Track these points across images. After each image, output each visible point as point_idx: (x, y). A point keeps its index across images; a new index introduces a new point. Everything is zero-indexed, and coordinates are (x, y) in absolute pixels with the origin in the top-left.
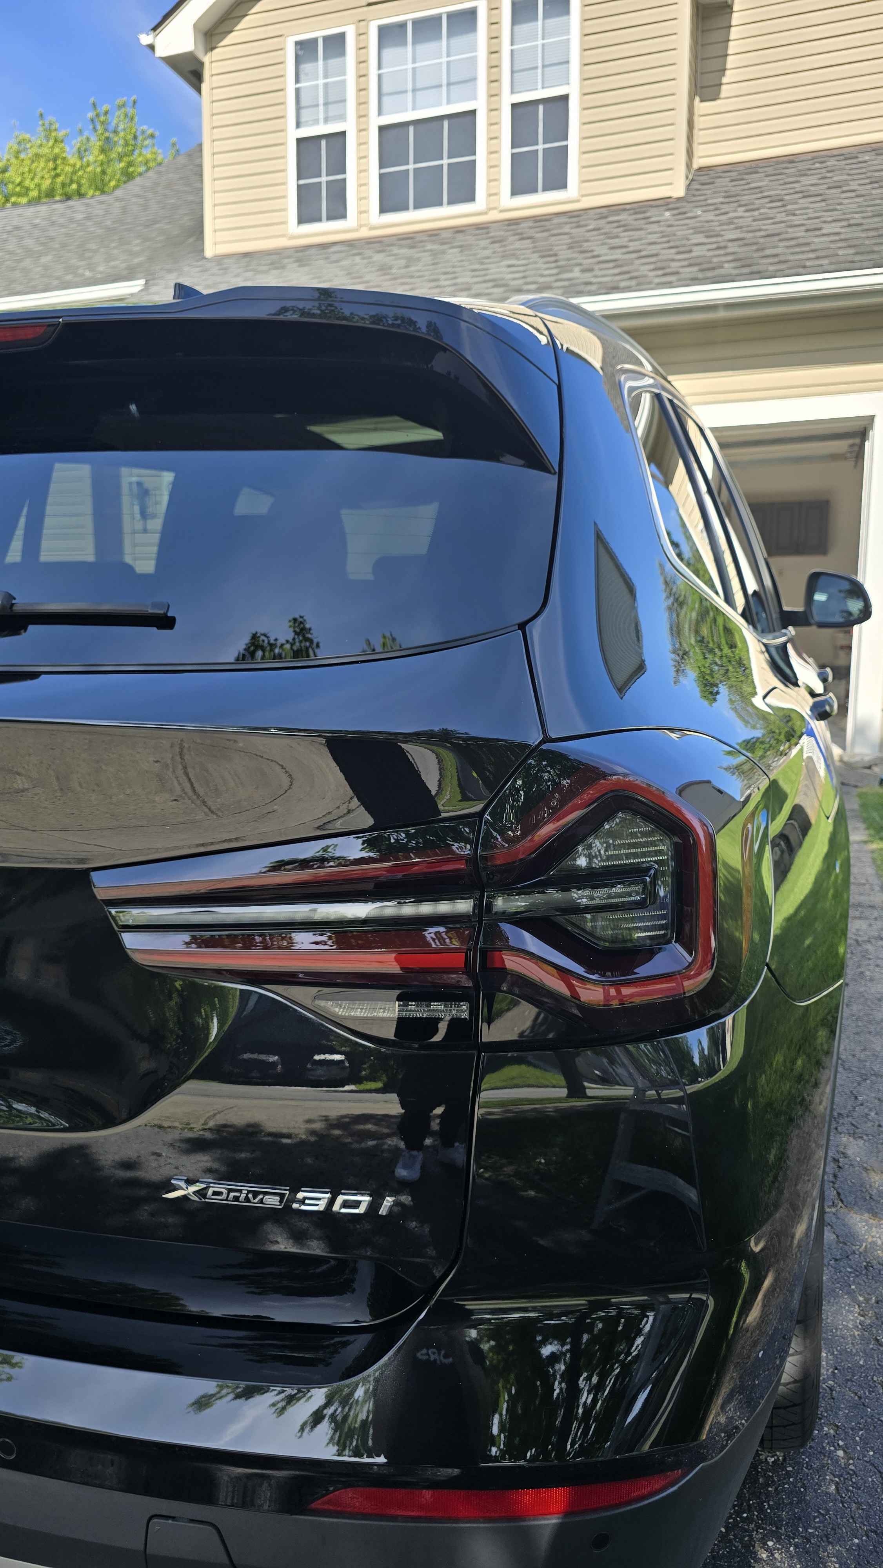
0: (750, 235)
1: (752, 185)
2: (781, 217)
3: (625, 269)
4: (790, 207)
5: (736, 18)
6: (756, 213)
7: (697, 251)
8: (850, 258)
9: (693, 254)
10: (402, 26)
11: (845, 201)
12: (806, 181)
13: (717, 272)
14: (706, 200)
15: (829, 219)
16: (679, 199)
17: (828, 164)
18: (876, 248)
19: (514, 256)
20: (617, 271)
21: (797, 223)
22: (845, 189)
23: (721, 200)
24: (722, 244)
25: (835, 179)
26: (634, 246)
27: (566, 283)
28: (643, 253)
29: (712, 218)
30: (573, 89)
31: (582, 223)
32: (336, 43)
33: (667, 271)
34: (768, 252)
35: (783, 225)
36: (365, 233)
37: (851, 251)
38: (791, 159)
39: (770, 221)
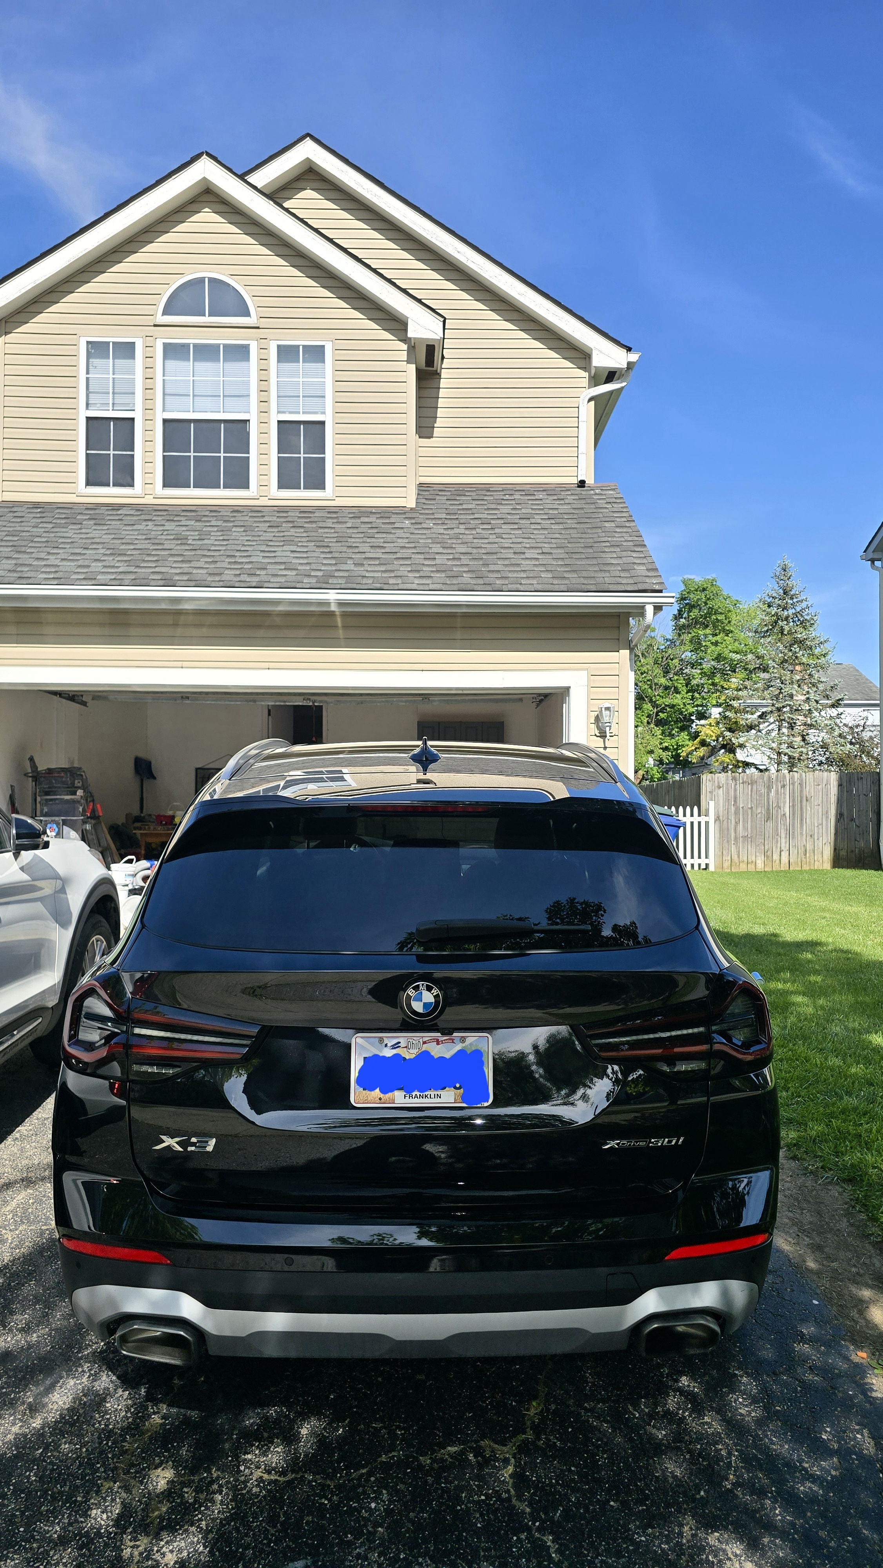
0: (475, 551)
1: (464, 506)
2: (493, 538)
3: (389, 567)
4: (497, 531)
5: (443, 383)
6: (474, 532)
7: (440, 559)
8: (551, 581)
9: (437, 562)
10: (185, 347)
11: (535, 532)
12: (505, 509)
13: (460, 580)
14: (433, 514)
15: (528, 546)
16: (412, 509)
17: (516, 497)
18: (566, 575)
19: (290, 542)
20: (383, 568)
21: (506, 545)
22: (533, 521)
23: (444, 516)
24: (457, 556)
25: (524, 511)
26: (389, 547)
27: (346, 574)
28: (399, 555)
29: (442, 531)
30: (328, 418)
31: (341, 520)
32: (126, 350)
33: (422, 574)
34: (492, 568)
35: (497, 546)
36: (149, 500)
37: (550, 575)
38: (488, 488)
39: (486, 541)
